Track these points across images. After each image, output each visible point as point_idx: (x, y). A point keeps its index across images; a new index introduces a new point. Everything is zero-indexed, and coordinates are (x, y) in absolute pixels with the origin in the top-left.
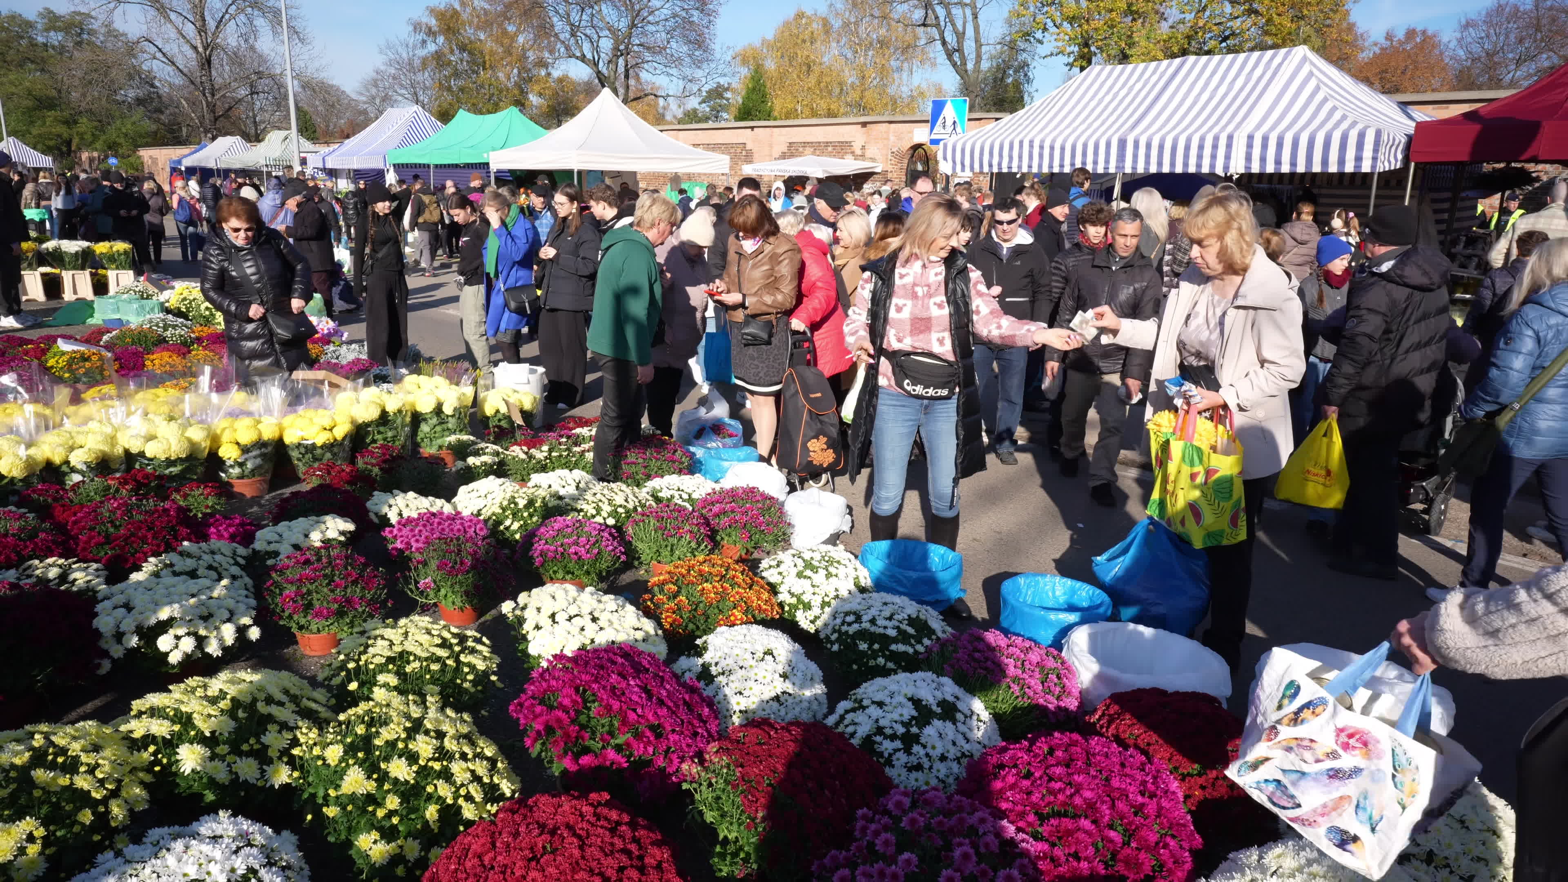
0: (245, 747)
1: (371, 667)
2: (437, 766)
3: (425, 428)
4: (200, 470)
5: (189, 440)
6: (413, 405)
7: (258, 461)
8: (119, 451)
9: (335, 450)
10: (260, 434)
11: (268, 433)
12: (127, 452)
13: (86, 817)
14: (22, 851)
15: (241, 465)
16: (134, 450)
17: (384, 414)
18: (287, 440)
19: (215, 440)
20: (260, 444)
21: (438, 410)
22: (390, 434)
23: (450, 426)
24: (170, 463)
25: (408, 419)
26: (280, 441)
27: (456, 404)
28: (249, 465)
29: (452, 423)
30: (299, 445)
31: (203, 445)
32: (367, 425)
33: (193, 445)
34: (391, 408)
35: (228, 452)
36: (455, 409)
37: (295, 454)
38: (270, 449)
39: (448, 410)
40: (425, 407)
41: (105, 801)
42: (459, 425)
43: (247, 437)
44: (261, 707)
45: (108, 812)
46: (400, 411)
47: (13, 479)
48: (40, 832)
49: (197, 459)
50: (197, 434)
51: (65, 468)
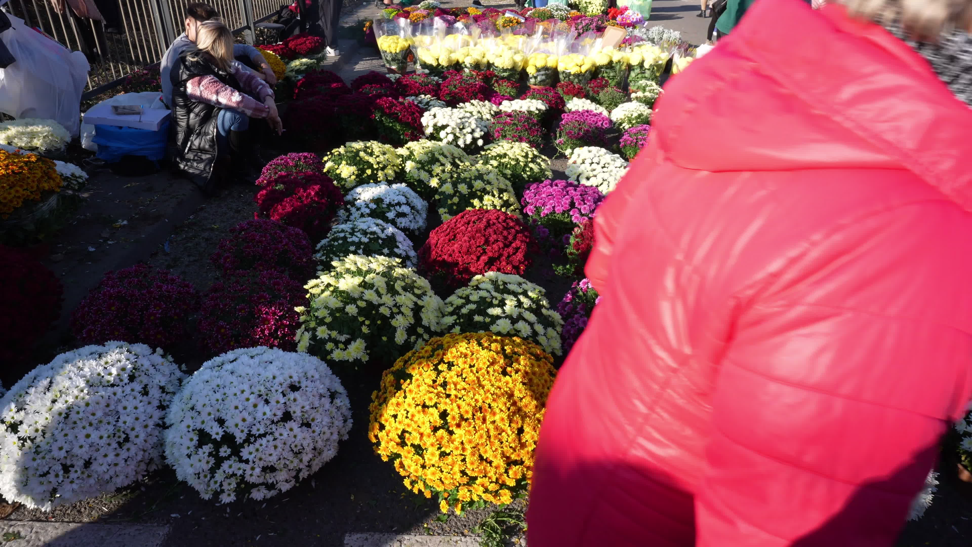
0: (426, 168)
1: (490, 156)
2: (479, 193)
3: (633, 74)
4: (517, 76)
5: (513, 60)
6: (628, 60)
7: (544, 77)
8: (485, 61)
9: (580, 78)
10: (546, 63)
11: (551, 63)
12: (488, 62)
13: (369, 172)
14: (350, 176)
15: (536, 78)
16: (491, 62)
17: (611, 62)
18: (560, 69)
19: (526, 63)
20: (546, 68)
21: (641, 65)
22: (612, 74)
23: (647, 75)
24: (505, 70)
25: (623, 67)
26: (556, 69)
27: (652, 62)
28: (539, 79)
29: (648, 74)
30: (564, 72)
31: (520, 64)
32: (601, 67)
33: (515, 63)
34: (615, 60)
35: (531, 70)
36: (651, 65)
37: (561, 77)
38: (550, 72)
39: (646, 65)
40: (634, 62)
41: (377, 170)
42: (651, 75)
43: (540, 65)
44: (437, 155)
45: (377, 174)
46: (619, 62)
47: (443, 66)
48: (356, 172)
49: (516, 70)
50: (518, 59)
51: (463, 65)
